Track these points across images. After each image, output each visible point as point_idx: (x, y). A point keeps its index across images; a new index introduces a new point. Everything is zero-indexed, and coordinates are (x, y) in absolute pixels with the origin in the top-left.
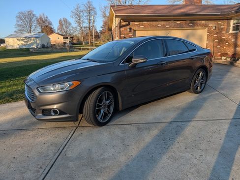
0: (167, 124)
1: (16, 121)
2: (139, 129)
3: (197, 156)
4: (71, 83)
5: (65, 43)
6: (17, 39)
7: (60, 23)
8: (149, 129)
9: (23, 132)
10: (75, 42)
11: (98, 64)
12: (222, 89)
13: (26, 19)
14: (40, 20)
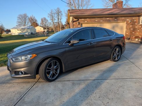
0: (92, 81)
1: (3, 77)
2: (73, 84)
3: (105, 103)
4: (31, 55)
5: (44, 31)
6: (18, 30)
7: (42, 21)
8: (79, 84)
9: (4, 85)
10: (50, 31)
11: (50, 44)
12: (132, 58)
13: (23, 18)
14: (30, 19)
